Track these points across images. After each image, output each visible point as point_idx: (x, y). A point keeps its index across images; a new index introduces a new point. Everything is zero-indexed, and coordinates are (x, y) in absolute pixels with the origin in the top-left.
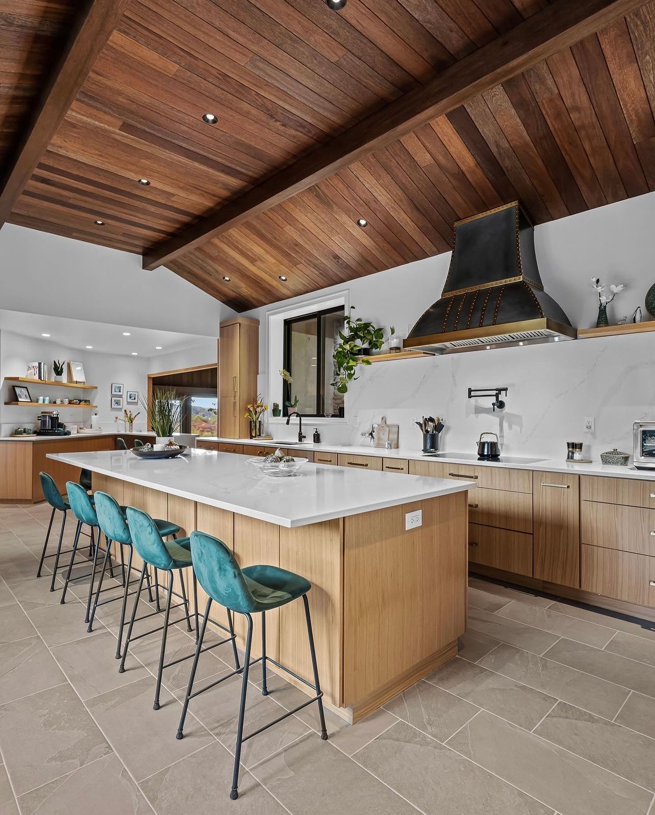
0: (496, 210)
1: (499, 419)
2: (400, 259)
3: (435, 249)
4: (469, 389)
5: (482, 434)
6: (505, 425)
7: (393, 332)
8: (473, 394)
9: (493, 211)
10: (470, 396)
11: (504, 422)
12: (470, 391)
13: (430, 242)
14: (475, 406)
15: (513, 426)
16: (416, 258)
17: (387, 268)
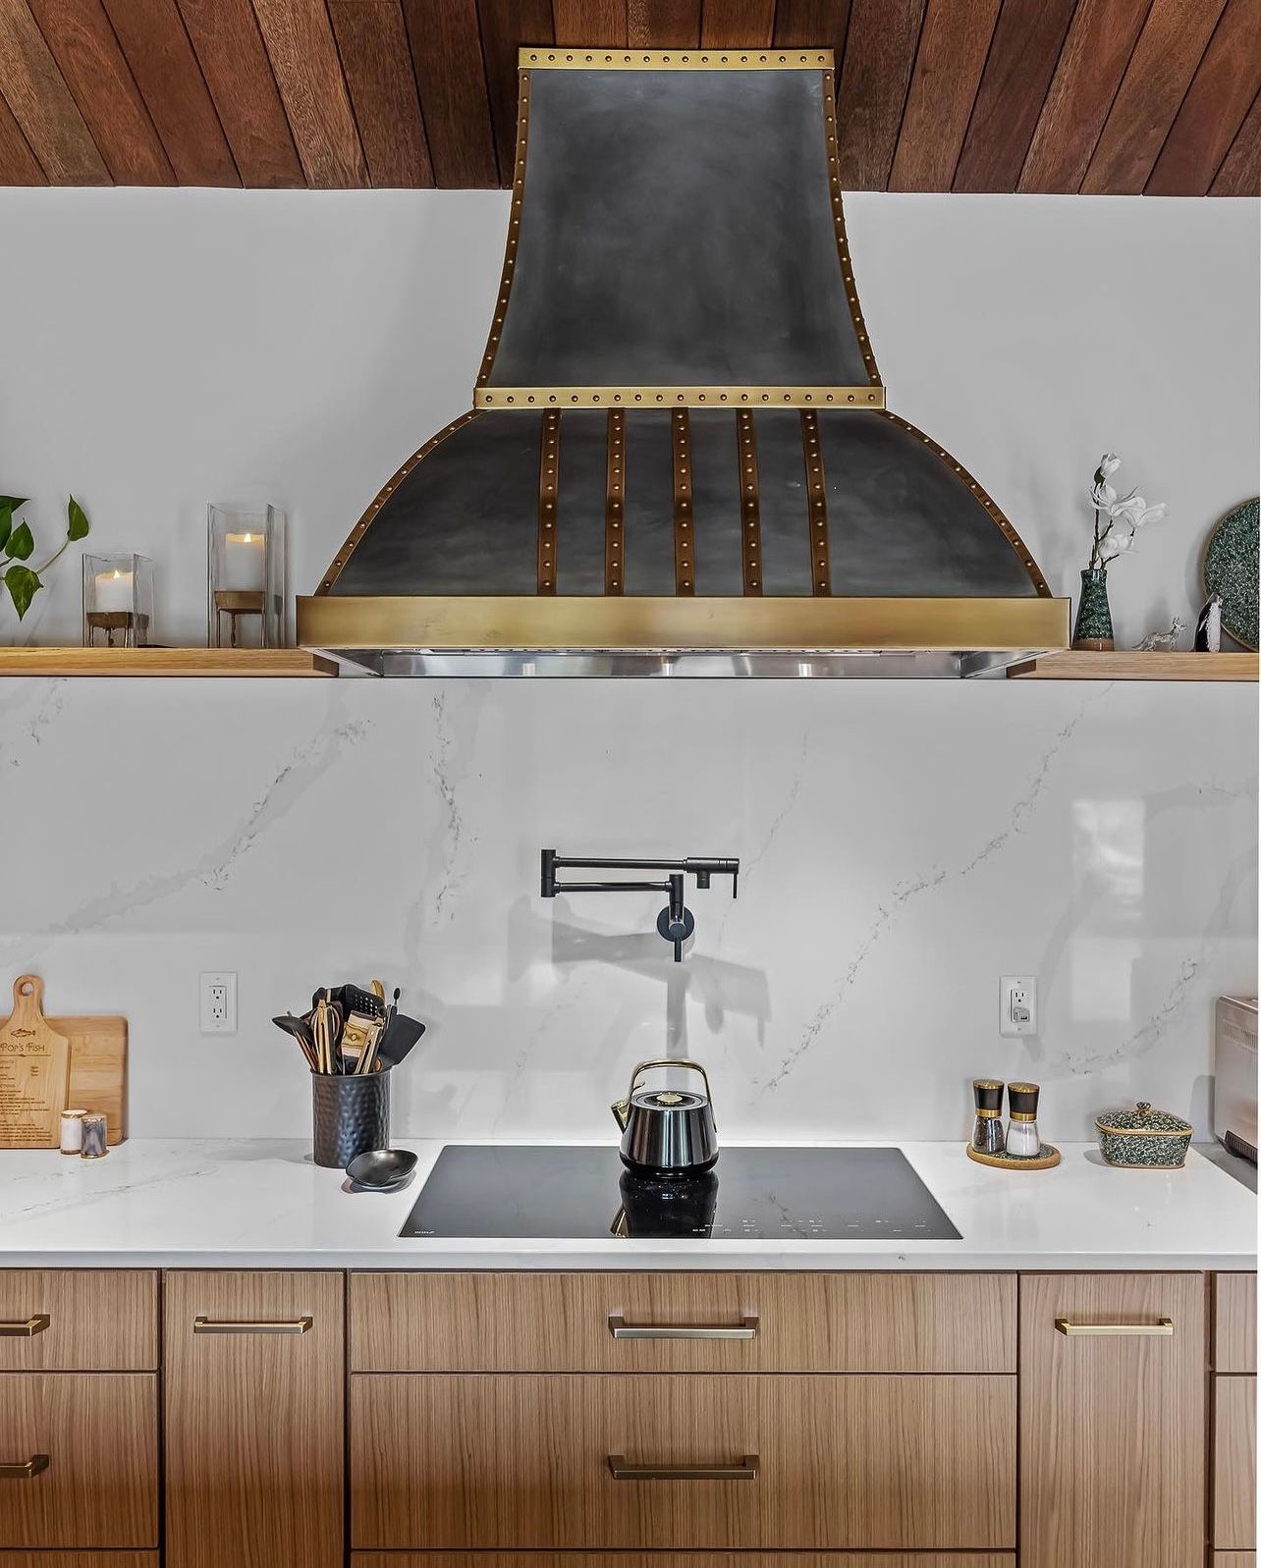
0: (734, 61)
1: (665, 985)
2: (146, 155)
3: (351, 155)
4: (544, 853)
5: (638, 1072)
6: (694, 1008)
7: (78, 526)
8: (563, 875)
9: (715, 61)
10: (549, 888)
11: (688, 996)
12: (550, 861)
13: (345, 108)
14: (554, 924)
15: (728, 1016)
16: (233, 172)
17: (42, 177)
